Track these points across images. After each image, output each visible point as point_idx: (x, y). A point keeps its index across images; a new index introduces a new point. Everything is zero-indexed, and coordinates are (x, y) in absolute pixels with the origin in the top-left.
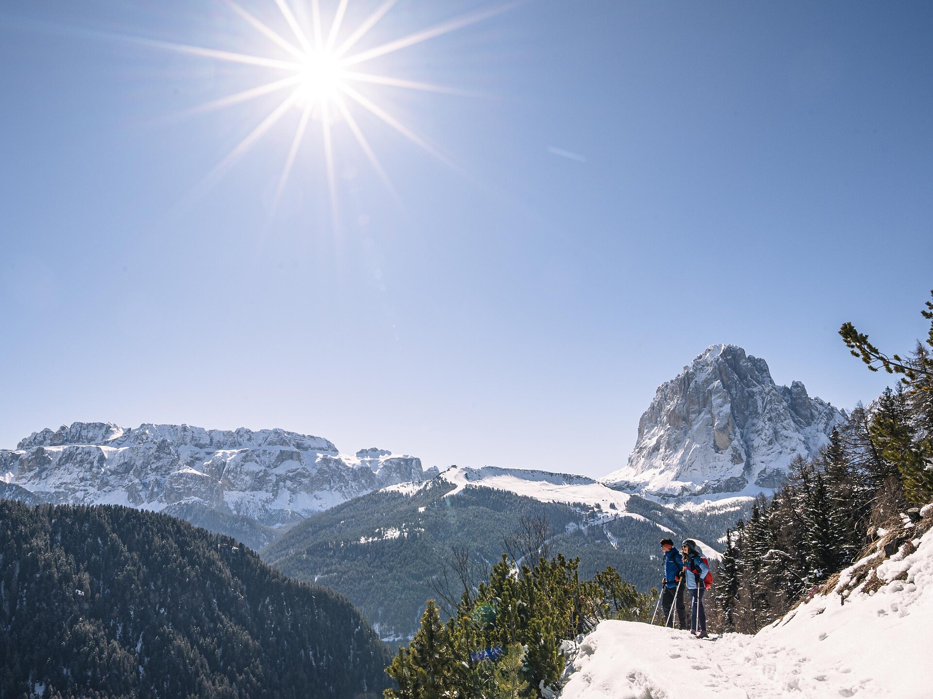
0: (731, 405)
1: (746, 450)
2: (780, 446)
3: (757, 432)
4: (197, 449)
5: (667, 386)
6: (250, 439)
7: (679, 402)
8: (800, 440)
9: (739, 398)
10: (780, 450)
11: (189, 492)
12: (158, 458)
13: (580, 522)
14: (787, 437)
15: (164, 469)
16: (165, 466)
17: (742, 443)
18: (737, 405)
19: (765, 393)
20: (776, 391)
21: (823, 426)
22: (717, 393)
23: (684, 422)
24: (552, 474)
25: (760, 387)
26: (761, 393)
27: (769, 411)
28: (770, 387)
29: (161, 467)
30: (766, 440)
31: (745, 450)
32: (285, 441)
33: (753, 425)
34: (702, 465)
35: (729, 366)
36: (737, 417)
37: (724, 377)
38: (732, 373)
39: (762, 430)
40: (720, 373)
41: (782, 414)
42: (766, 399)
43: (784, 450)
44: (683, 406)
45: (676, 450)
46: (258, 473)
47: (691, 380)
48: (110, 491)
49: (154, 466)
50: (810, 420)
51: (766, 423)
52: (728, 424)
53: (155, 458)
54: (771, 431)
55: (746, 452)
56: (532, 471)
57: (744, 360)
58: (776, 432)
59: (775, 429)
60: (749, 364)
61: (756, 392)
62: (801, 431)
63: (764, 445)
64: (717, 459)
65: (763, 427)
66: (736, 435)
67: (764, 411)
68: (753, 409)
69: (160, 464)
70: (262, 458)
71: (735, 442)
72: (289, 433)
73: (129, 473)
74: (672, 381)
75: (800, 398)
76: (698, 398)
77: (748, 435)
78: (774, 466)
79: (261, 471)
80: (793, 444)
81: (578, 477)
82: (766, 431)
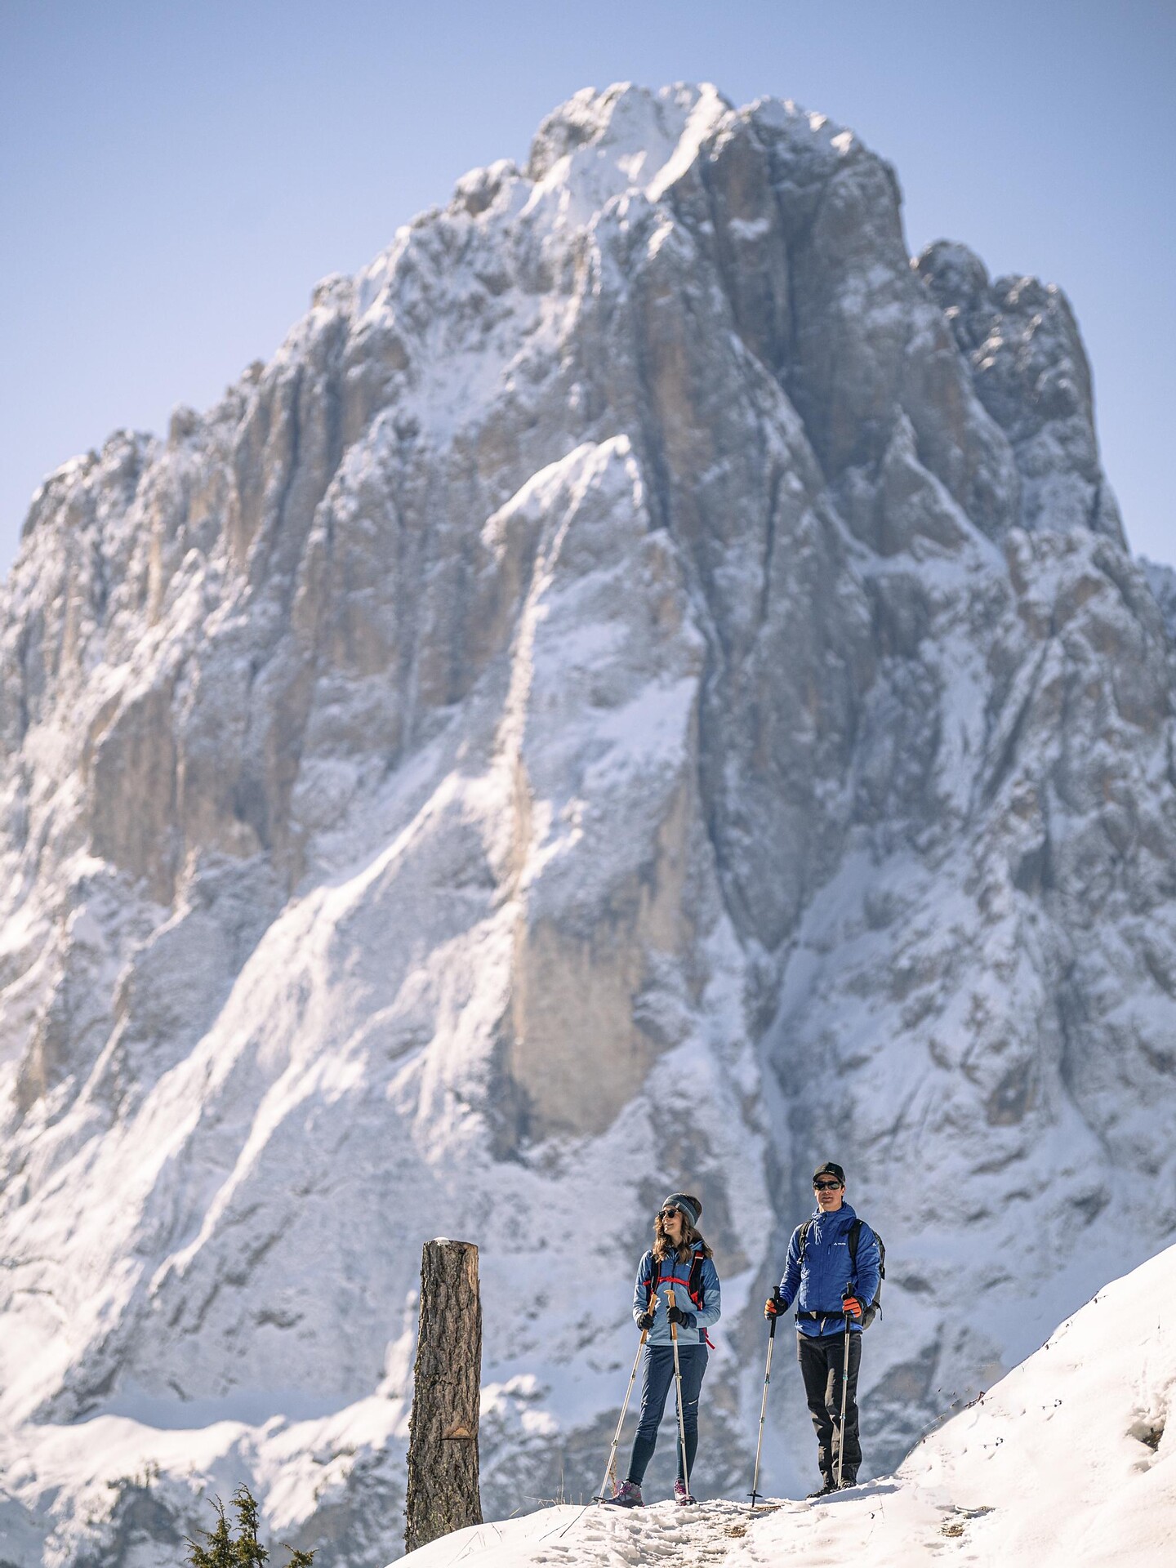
0: (702, 697)
1: (784, 1158)
2: (1088, 1145)
3: (902, 983)
5: (131, 470)
7: (216, 625)
9: (784, 636)
10: (1088, 1179)
17: (748, 1074)
18: (754, 711)
19: (1025, 610)
20: (1126, 600)
22: (582, 558)
23: (237, 829)
25: (986, 550)
26: (986, 611)
27: (1040, 793)
28: (1082, 569)
30: (968, 1070)
31: (769, 1157)
33: (879, 916)
34: (349, 1271)
35: (737, 317)
36: (740, 821)
37: (675, 416)
38: (756, 383)
39: (948, 968)
40: (647, 370)
41: (1152, 838)
42: (1024, 674)
44: (255, 667)
47: (356, 410)
51: (999, 904)
52: (647, 874)
54: (1031, 985)
57: (880, 275)
58: (1071, 1007)
59: (1068, 970)
60: (922, 316)
61: (949, 602)
63: (948, 1120)
64: (498, 1220)
65: (965, 941)
66: (711, 991)
67: (992, 790)
68: (897, 763)
74: (185, 428)
76: (405, 600)
77: (817, 1010)
82: (986, 983)
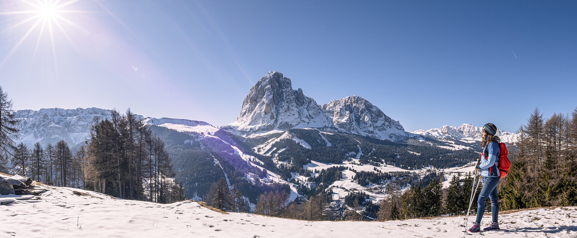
0: (273, 95)
2: (289, 113)
4: (61, 117)
6: (82, 112)
8: (297, 111)
9: (277, 93)
10: (289, 115)
11: (54, 133)
12: (44, 121)
13: (191, 140)
14: (292, 110)
15: (46, 125)
16: (47, 124)
17: (275, 111)
18: (276, 96)
20: (292, 91)
21: (307, 106)
22: (268, 90)
24: (191, 121)
25: (286, 89)
26: (286, 91)
28: (289, 89)
29: (45, 124)
30: (284, 110)
32: (96, 112)
33: (281, 104)
35: (276, 80)
36: (275, 100)
37: (272, 84)
38: (276, 83)
39: (283, 106)
40: (271, 82)
41: (292, 101)
42: (287, 94)
43: (290, 115)
45: (251, 113)
46: (84, 125)
47: (260, 85)
48: (28, 134)
49: (42, 124)
50: (302, 104)
51: (286, 104)
52: (271, 103)
53: (43, 121)
54: (287, 107)
55: (276, 115)
56: (182, 120)
57: (282, 78)
58: (288, 107)
60: (283, 80)
61: (284, 91)
62: (299, 108)
63: (283, 112)
64: (265, 117)
66: (274, 108)
67: (286, 99)
68: (282, 98)
69: (45, 123)
70: (87, 119)
71: (273, 111)
72: (98, 109)
73: (34, 127)
75: (300, 95)
76: (262, 92)
77: (278, 108)
78: (285, 121)
79: (85, 125)
80: (294, 113)
81: (201, 122)
82: (285, 107)
